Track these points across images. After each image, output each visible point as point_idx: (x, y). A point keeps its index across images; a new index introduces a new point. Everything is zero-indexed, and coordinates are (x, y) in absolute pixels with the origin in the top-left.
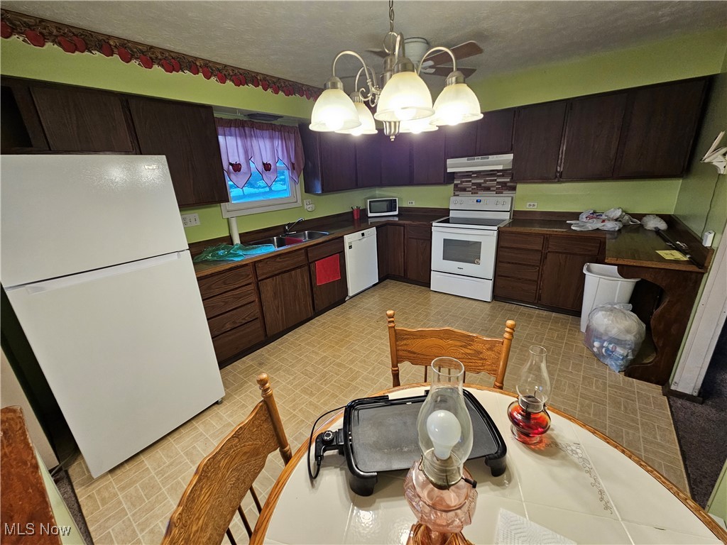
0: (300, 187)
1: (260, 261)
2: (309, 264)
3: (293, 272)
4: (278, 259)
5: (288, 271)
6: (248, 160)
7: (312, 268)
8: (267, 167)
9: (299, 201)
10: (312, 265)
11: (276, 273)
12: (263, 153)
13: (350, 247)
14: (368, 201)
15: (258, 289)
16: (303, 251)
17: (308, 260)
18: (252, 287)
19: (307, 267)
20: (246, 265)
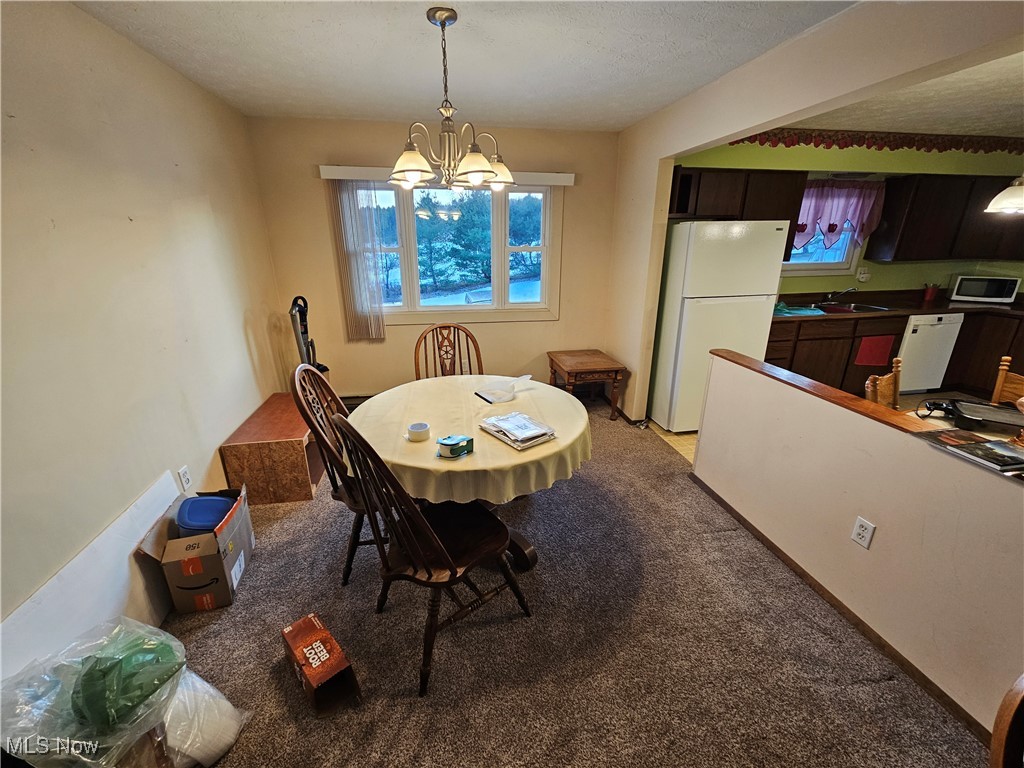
0: (859, 252)
1: (807, 321)
2: (854, 339)
3: (835, 341)
4: (824, 324)
5: (829, 339)
6: (815, 222)
7: (856, 343)
8: (832, 228)
9: (853, 269)
10: (857, 341)
11: (817, 337)
12: (834, 213)
13: (915, 331)
14: (960, 278)
15: (795, 348)
16: (853, 322)
17: (854, 333)
18: (791, 344)
19: (851, 340)
20: (793, 322)
